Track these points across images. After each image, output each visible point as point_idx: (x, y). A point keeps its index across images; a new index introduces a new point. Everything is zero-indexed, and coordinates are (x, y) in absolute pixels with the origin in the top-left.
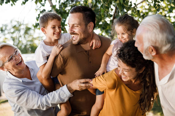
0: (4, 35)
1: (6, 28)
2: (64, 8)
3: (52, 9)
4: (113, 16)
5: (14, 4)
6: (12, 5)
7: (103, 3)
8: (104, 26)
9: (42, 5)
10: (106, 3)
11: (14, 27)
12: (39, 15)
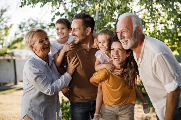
0: (22, 32)
1: (24, 25)
2: (75, 12)
3: (65, 12)
5: (34, 6)
6: (32, 7)
7: (108, 10)
9: (57, 8)
10: (110, 9)
11: (31, 25)
12: (54, 16)
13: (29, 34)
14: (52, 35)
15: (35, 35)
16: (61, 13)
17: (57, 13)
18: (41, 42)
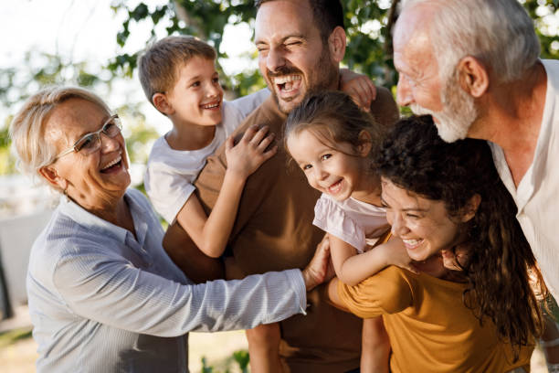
0: (8, 105)
1: (11, 80)
4: (389, 13)
8: (360, 53)
11: (40, 76)
12: (126, 25)
13: (26, 121)
14: (126, 107)
15: (52, 121)
16: (152, 10)
17: (137, 9)
18: (83, 145)
